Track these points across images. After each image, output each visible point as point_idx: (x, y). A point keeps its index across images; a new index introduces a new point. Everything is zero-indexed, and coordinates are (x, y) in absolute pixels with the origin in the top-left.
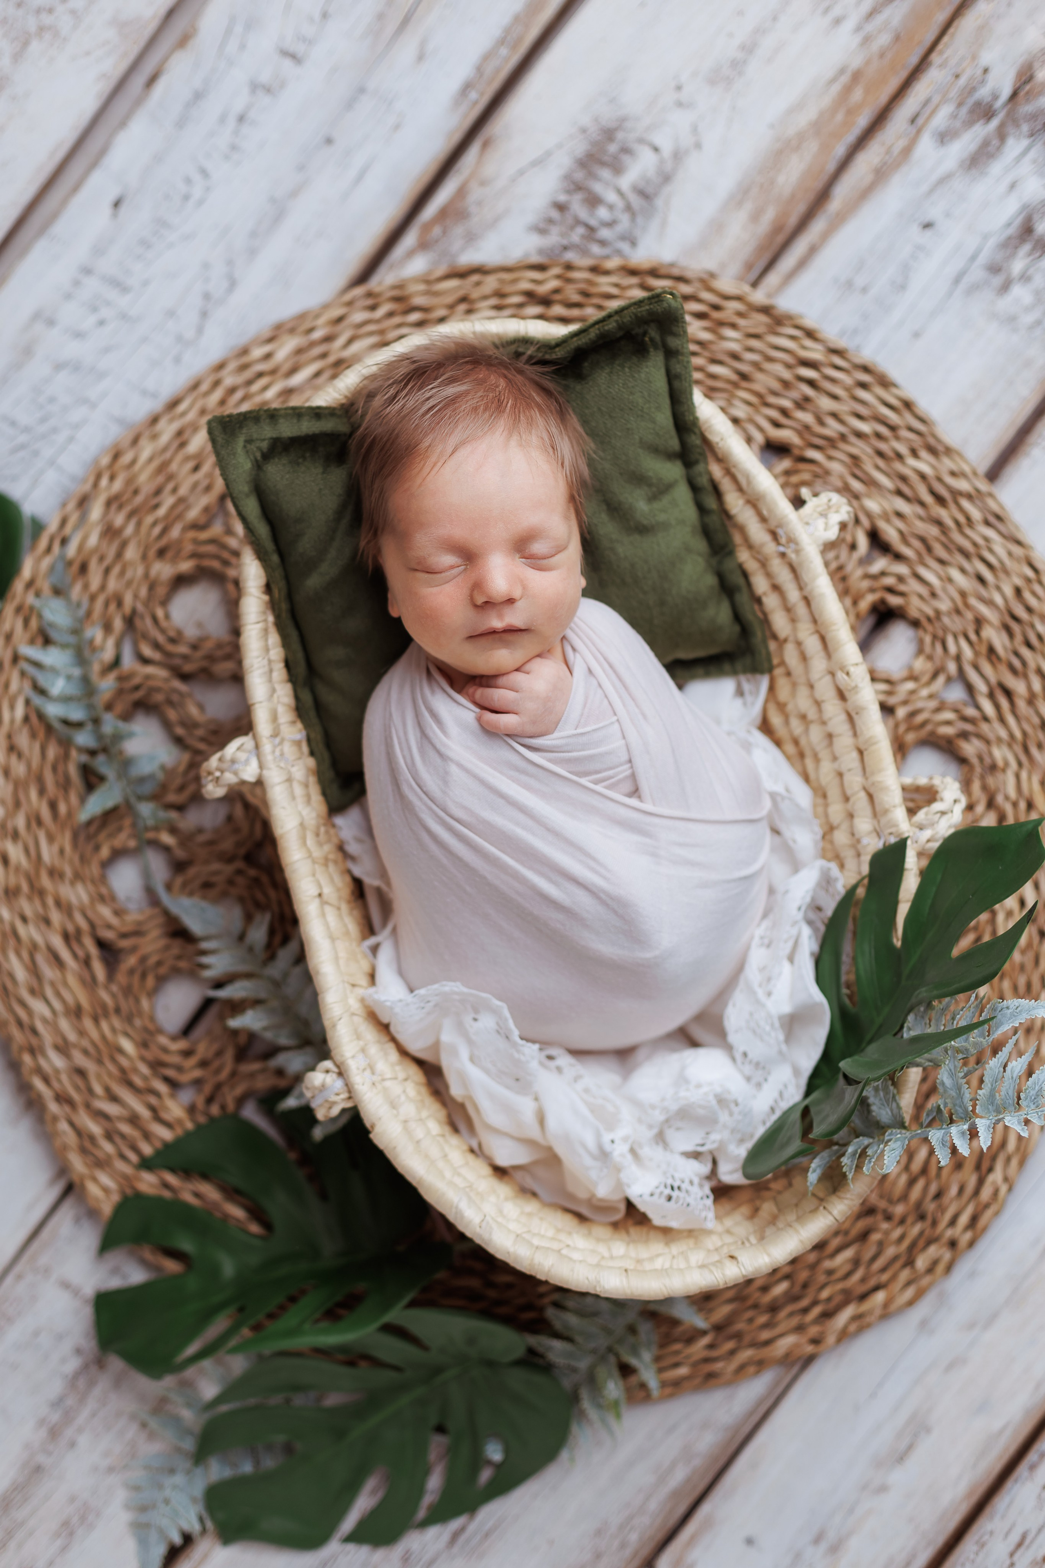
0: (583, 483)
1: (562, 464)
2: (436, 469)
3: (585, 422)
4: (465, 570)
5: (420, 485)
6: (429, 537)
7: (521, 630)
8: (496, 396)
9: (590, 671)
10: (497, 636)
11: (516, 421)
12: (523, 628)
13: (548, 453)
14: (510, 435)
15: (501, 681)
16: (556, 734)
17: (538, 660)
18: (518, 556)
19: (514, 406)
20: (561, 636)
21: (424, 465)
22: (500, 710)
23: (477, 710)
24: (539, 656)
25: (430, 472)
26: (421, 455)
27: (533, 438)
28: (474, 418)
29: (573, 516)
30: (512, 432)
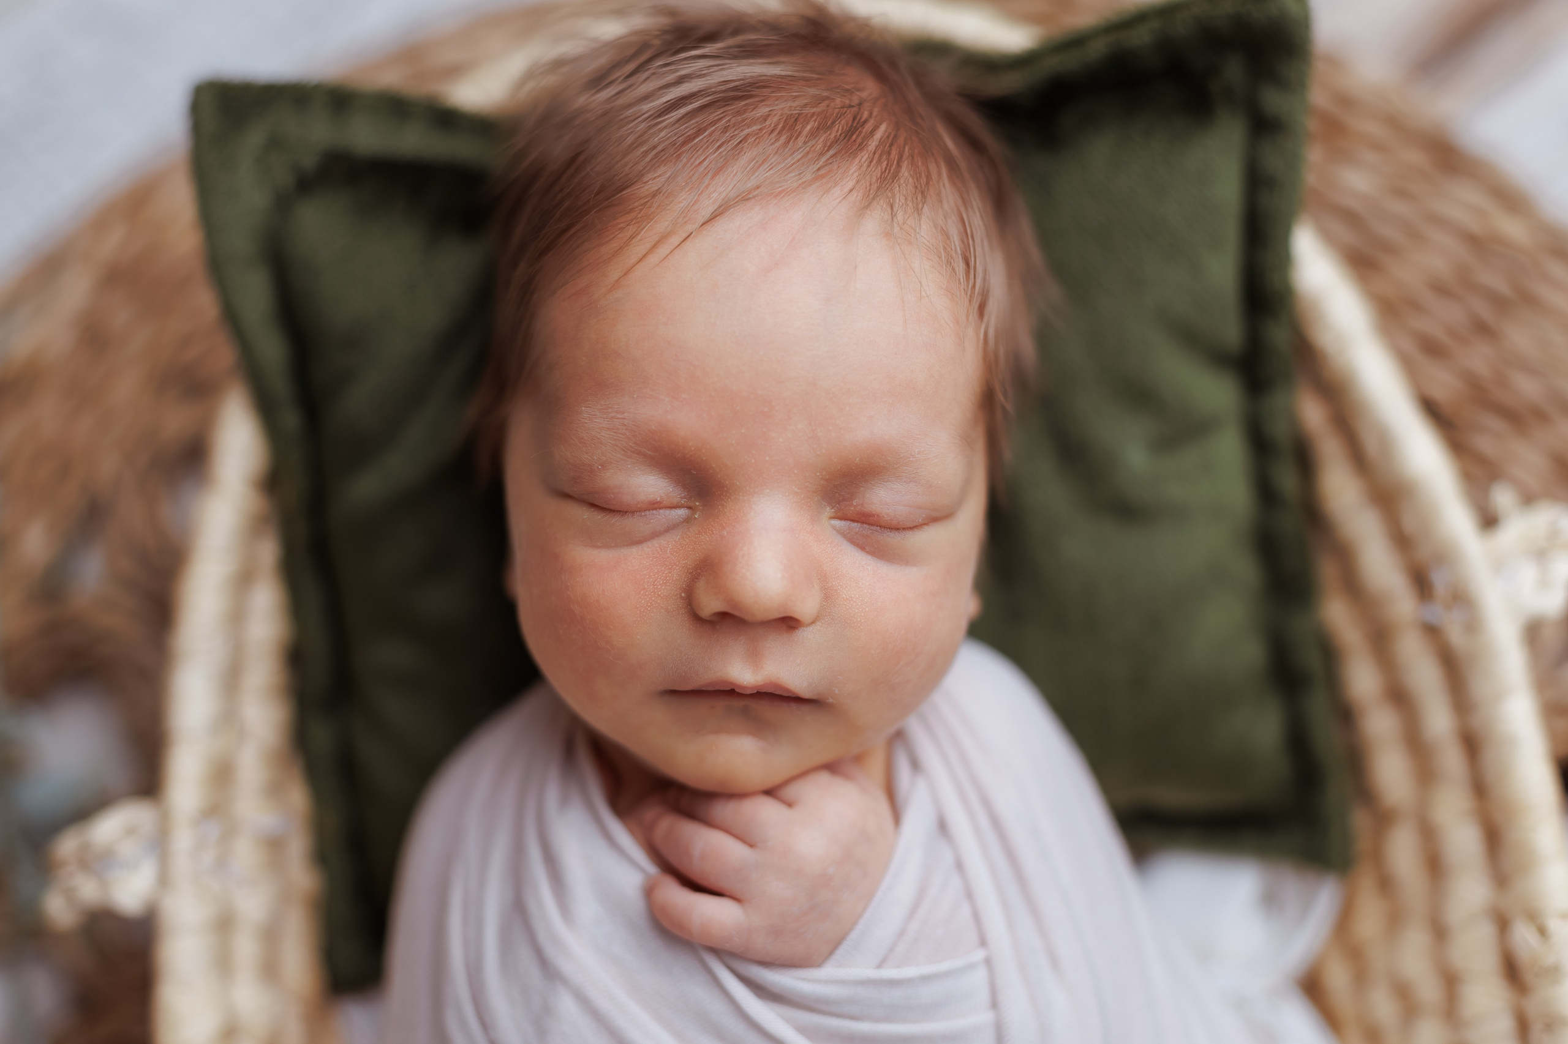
0: (1019, 377)
1: (982, 308)
2: (663, 250)
3: (1047, 238)
4: (687, 520)
5: (616, 285)
6: (612, 418)
7: (797, 700)
8: (851, 106)
9: (942, 827)
10: (738, 703)
11: (888, 179)
12: (805, 694)
13: (953, 269)
14: (867, 204)
15: (723, 811)
16: (827, 971)
17: (824, 777)
18: (828, 511)
19: (888, 143)
20: (892, 730)
21: (632, 238)
22: (704, 883)
23: (652, 869)
24: (832, 767)
25: (645, 256)
26: (632, 210)
27: (924, 226)
28: (787, 142)
29: (980, 445)
30: (873, 199)
